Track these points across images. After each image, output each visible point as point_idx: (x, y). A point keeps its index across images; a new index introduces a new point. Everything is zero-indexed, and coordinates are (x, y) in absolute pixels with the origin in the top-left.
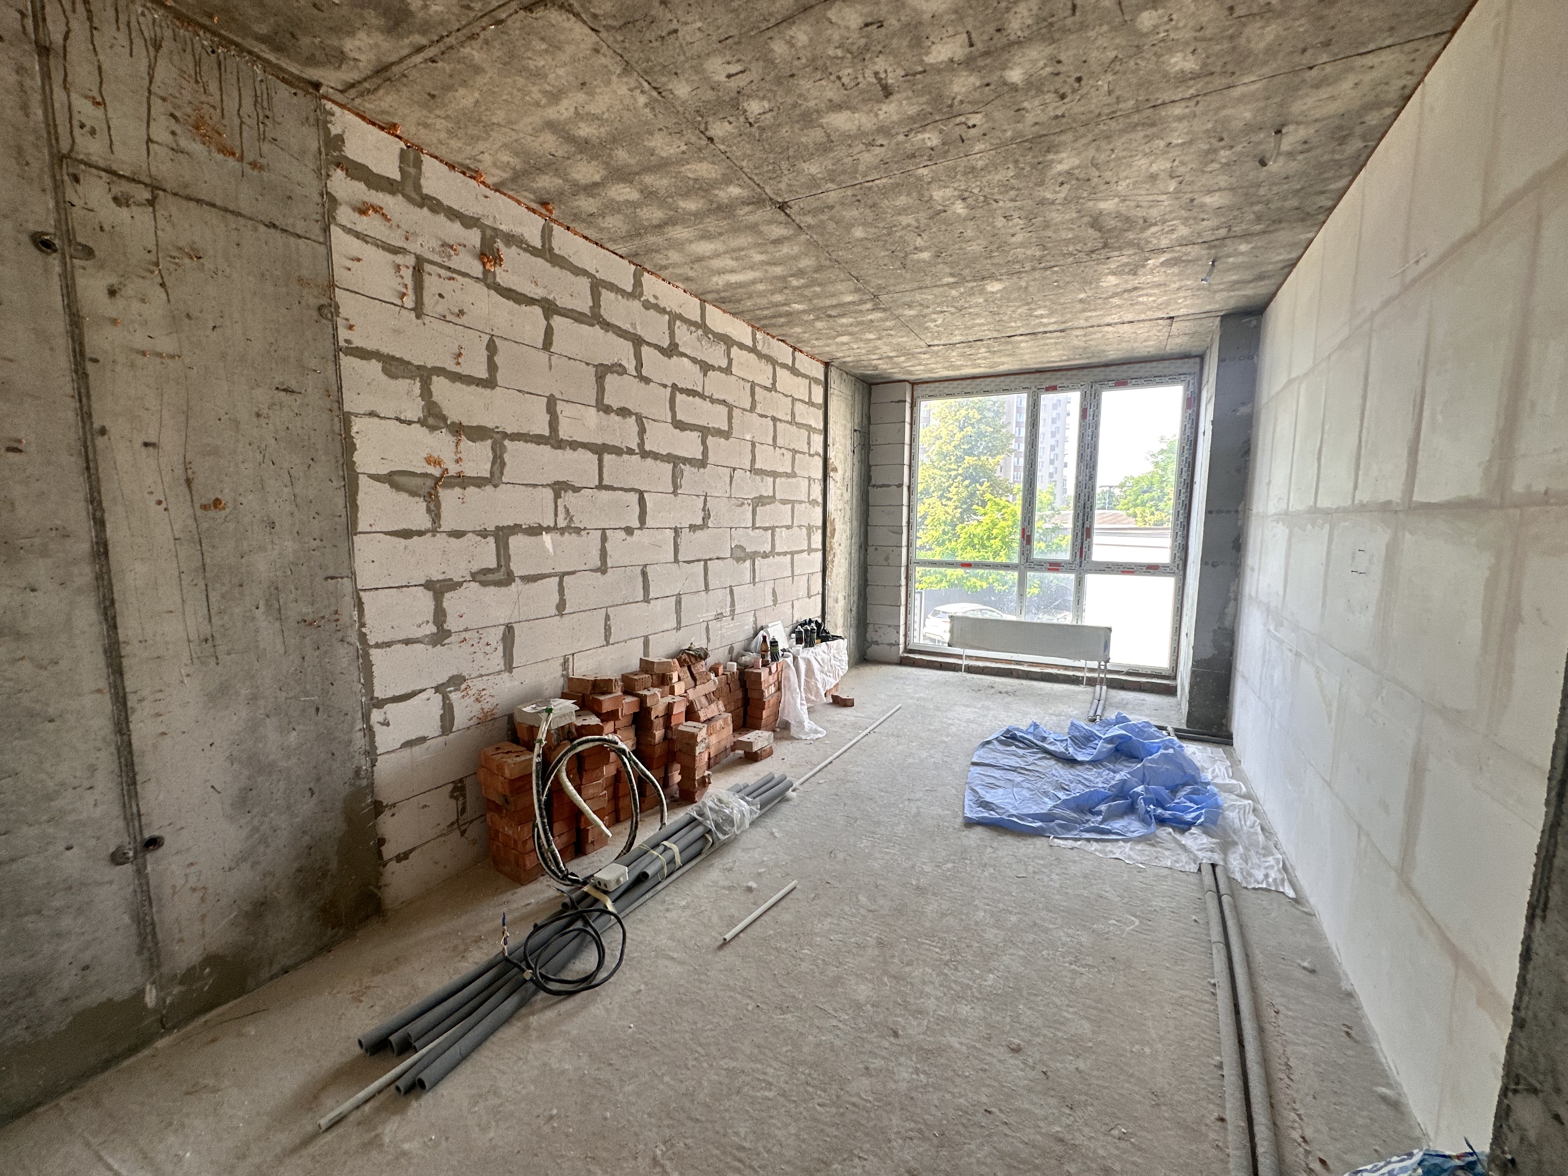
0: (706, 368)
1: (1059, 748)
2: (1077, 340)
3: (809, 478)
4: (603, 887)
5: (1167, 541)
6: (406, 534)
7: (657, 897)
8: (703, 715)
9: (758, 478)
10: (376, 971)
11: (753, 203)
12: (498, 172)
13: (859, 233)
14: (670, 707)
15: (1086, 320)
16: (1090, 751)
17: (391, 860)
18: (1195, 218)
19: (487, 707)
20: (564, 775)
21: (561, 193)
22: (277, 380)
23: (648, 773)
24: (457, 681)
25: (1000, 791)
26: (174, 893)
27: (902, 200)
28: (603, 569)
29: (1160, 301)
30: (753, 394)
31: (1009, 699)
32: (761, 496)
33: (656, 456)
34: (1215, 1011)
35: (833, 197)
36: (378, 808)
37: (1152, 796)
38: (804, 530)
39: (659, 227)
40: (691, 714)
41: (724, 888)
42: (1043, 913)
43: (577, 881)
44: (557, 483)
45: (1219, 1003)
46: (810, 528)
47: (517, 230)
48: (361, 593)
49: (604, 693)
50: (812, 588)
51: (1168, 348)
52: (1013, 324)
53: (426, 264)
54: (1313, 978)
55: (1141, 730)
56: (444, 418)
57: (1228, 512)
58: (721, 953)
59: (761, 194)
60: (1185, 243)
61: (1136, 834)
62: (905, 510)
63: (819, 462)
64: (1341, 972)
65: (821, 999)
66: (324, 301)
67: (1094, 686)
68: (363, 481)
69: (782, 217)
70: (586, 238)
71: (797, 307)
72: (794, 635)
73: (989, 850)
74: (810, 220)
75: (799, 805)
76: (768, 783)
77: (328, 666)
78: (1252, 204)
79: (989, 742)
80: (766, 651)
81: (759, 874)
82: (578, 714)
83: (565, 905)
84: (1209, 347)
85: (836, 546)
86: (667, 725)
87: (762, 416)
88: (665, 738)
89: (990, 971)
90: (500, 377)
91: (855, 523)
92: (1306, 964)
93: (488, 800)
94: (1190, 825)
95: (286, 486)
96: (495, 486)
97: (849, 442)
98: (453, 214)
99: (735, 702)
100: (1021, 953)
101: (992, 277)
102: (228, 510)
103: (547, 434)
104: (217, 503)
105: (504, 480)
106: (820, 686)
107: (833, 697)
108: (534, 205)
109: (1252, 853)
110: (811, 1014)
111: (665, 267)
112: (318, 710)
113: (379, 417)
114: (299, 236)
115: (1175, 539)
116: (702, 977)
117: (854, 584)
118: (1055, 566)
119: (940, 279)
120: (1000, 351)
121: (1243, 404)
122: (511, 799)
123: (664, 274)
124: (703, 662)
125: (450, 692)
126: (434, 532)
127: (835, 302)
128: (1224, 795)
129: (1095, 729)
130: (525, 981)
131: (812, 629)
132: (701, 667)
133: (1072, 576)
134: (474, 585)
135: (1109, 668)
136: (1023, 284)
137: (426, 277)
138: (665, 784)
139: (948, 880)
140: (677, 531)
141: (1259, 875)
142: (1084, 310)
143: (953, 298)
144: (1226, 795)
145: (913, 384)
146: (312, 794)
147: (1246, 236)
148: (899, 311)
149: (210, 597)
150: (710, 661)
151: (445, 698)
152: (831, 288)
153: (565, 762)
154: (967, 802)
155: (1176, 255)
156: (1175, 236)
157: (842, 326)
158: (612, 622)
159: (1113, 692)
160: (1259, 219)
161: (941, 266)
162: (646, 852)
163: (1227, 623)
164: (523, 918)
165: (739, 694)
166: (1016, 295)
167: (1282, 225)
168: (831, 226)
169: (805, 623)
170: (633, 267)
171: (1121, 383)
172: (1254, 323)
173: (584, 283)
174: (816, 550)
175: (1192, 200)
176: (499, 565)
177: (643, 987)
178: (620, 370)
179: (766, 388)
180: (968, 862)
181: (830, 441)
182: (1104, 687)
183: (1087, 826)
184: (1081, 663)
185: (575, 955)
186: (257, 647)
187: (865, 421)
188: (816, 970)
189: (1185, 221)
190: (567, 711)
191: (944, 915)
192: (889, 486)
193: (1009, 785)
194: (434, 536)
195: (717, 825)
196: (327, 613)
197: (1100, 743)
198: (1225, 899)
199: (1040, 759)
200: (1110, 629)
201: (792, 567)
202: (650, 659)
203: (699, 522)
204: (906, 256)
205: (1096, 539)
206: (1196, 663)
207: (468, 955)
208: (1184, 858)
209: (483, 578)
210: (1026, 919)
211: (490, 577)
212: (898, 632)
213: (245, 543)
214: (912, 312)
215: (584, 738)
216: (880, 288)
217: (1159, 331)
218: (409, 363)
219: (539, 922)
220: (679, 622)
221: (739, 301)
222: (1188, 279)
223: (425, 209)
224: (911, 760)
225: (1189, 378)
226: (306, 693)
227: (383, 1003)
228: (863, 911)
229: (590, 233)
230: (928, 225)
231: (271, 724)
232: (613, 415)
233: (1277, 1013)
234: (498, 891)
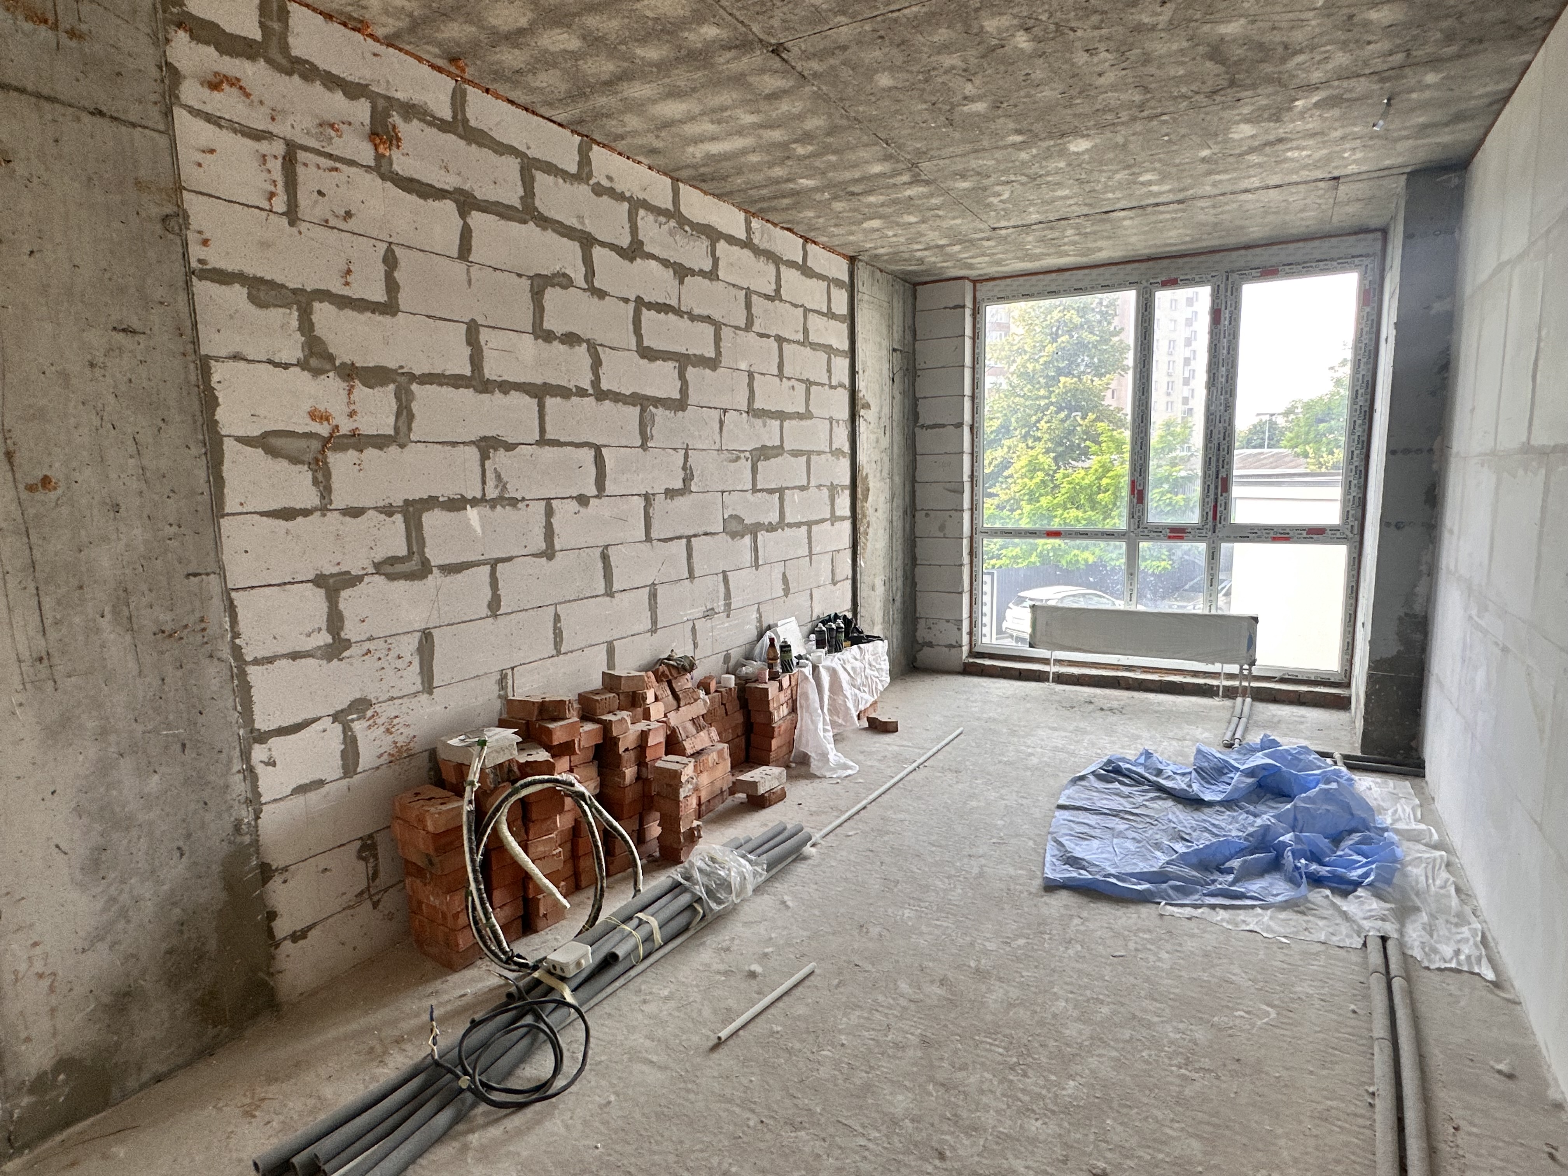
0: (682, 272)
1: (1179, 784)
2: (1203, 212)
3: (831, 420)
4: (559, 972)
5: (1337, 492)
6: (287, 514)
7: (631, 985)
8: (690, 746)
9: (758, 422)
10: (272, 1079)
11: (736, 47)
12: (391, 21)
13: (884, 80)
14: (644, 736)
15: (1214, 184)
16: (1222, 787)
17: (285, 939)
18: (1357, 41)
19: (401, 740)
20: (504, 829)
21: (476, 44)
22: (113, 318)
23: (616, 824)
24: (361, 706)
25: (1095, 843)
26: (17, 980)
27: (942, 35)
28: (549, 553)
29: (1317, 155)
30: (748, 306)
31: (1114, 718)
32: (764, 447)
33: (616, 397)
34: (1372, 1127)
35: (846, 32)
36: (266, 872)
37: (1305, 847)
38: (825, 492)
39: (610, 84)
40: (673, 745)
41: (719, 973)
42: (1146, 1003)
43: (526, 966)
44: (484, 439)
45: (1378, 1117)
46: (833, 489)
47: (418, 98)
48: (234, 594)
49: (555, 719)
50: (838, 571)
51: (1335, 219)
52: (1110, 195)
53: (299, 152)
54: (1511, 1085)
55: (1295, 758)
56: (331, 358)
57: (1419, 451)
58: (715, 1056)
59: (746, 34)
60: (1344, 75)
61: (1280, 898)
62: (967, 459)
63: (843, 396)
64: (1548, 1076)
65: (845, 1113)
66: (169, 209)
67: (1234, 698)
68: (230, 447)
69: (777, 63)
70: (512, 102)
71: (805, 182)
72: (813, 637)
73: (1076, 921)
74: (815, 65)
75: (819, 865)
76: (777, 836)
77: (195, 689)
78: (1437, 19)
79: (1082, 778)
80: (775, 658)
81: (766, 955)
82: (521, 747)
83: (510, 995)
84: (1393, 218)
85: (870, 512)
86: (641, 762)
87: (761, 335)
88: (639, 777)
89: (1071, 1077)
90: (404, 299)
91: (897, 479)
92: (1501, 1067)
93: (407, 862)
94: (1357, 884)
95: (131, 457)
96: (402, 446)
97: (886, 366)
98: (332, 81)
99: (734, 728)
100: (1114, 1054)
101: (1075, 133)
102: (59, 491)
103: (469, 374)
104: (46, 481)
105: (413, 437)
106: (850, 704)
107: (868, 719)
108: (440, 62)
109: (1440, 922)
110: (832, 1130)
111: (622, 137)
112: (184, 746)
113: (246, 360)
114: (134, 125)
115: (1347, 491)
116: (690, 1086)
117: (898, 563)
118: (1178, 533)
119: (1002, 139)
120: (1095, 233)
121: (1440, 297)
122: (436, 860)
123: (621, 145)
124: (688, 676)
125: (353, 721)
126: (324, 509)
127: (857, 175)
128: (1406, 844)
129: (1231, 758)
130: (461, 1091)
131: (838, 628)
132: (685, 683)
133: (1202, 547)
134: (379, 580)
135: (1255, 671)
136: (1120, 140)
137: (300, 170)
138: (640, 839)
139: (1018, 960)
140: (648, 498)
141: (1447, 950)
142: (1209, 173)
143: (1023, 163)
144: (1410, 844)
145: (975, 282)
146: (182, 855)
147: (1434, 62)
148: (950, 183)
149: (43, 604)
150: (698, 674)
151: (347, 728)
152: (851, 156)
153: (505, 810)
154: (1048, 858)
155: (1335, 92)
156: (1330, 66)
157: (869, 206)
158: (563, 624)
159: (1260, 706)
160: (1449, 38)
161: (1001, 120)
162: (615, 927)
163: (1417, 608)
164: (456, 1013)
165: (739, 718)
166: (1111, 155)
167: (1486, 44)
168: (845, 73)
169: (829, 620)
170: (577, 139)
171: (1269, 272)
172: (1456, 181)
173: (512, 165)
174: (843, 519)
175: (1351, 17)
176: (411, 553)
177: (612, 1098)
178: (564, 281)
179: (767, 297)
180: (1047, 937)
181: (859, 367)
182: (1249, 700)
183: (1212, 887)
184: (1216, 668)
185: (525, 1057)
186: (104, 667)
187: (909, 337)
188: (840, 1077)
189: (1344, 45)
190: (507, 743)
191: (1011, 1005)
192: (944, 426)
193: (1108, 835)
194: (324, 515)
195: (709, 892)
196: (191, 620)
197: (1237, 776)
198: (1397, 983)
199: (1152, 799)
200: (1256, 620)
201: (810, 543)
202: (616, 673)
203: (678, 484)
204: (952, 108)
205: (1236, 491)
206: (1375, 664)
207: (387, 1059)
208: (1344, 928)
209: (388, 569)
210: (1122, 1009)
211: (399, 568)
212: (960, 629)
213: (83, 532)
214: (966, 185)
215: (530, 779)
216: (919, 153)
217: (1320, 197)
218: (283, 286)
219: (477, 1017)
220: (654, 622)
221: (725, 178)
222: (1354, 125)
223: (296, 77)
224: (974, 804)
225: (1366, 261)
226: (169, 726)
227: (282, 1118)
228: (903, 1002)
229: (517, 95)
230: (980, 66)
231: (127, 765)
232: (556, 343)
233: (1456, 1129)
234: (425, 979)
